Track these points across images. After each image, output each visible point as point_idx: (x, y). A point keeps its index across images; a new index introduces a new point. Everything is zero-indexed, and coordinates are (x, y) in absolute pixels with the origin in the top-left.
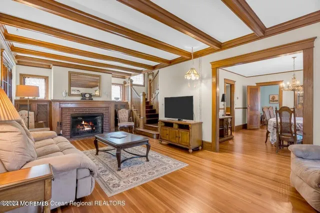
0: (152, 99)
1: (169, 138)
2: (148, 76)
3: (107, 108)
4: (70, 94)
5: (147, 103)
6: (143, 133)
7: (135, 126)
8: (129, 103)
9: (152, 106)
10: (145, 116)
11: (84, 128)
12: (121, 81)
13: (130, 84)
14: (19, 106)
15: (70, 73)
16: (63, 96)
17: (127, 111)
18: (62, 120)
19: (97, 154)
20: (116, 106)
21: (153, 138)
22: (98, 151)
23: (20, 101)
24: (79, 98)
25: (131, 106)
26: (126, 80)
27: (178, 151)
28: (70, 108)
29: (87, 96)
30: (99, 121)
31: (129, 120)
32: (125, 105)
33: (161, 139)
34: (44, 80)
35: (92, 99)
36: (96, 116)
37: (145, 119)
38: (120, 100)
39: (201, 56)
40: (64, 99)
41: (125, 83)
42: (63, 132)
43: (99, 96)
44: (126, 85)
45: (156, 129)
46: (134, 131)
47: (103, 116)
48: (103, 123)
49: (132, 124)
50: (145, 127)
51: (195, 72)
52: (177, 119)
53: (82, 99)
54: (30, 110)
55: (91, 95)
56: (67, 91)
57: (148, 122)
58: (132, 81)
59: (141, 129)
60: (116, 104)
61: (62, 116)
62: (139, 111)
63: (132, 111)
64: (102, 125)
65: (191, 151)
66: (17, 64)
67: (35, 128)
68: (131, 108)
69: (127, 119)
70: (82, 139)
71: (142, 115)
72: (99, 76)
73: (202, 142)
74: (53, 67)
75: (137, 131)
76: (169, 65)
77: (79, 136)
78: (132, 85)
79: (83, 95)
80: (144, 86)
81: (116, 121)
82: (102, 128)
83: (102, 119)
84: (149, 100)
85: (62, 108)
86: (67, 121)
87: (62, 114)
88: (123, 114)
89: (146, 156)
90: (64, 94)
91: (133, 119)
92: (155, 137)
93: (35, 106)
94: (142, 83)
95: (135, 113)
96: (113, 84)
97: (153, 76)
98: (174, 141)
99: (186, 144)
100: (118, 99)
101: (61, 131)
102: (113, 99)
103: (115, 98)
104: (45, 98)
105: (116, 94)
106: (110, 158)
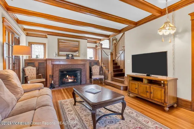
0: (116, 58)
1: (138, 92)
2: (113, 41)
3: (84, 65)
4: (59, 55)
5: (113, 61)
6: (111, 85)
7: (105, 78)
8: (100, 61)
9: (117, 63)
10: (112, 71)
11: (68, 80)
12: (94, 45)
13: (100, 47)
14: (27, 64)
15: (58, 40)
16: (54, 56)
17: (98, 67)
18: (53, 73)
19: (75, 104)
20: (90, 63)
21: (120, 89)
22: (75, 102)
23: (28, 60)
24: (65, 58)
25: (101, 63)
26: (97, 44)
27: (152, 108)
28: (58, 65)
29: (70, 56)
30: (79, 74)
31: (100, 74)
32: (97, 63)
33: (129, 92)
34: (43, 46)
35: (74, 58)
36: (77, 71)
37: (113, 74)
38: (93, 59)
39: (174, 10)
40: (55, 58)
41: (96, 46)
42: (54, 82)
43: (78, 56)
44: (97, 48)
45: (122, 82)
46: (104, 82)
47: (81, 71)
48: (81, 76)
49: (103, 77)
50: (112, 80)
51: (171, 25)
52: (146, 75)
53: (67, 58)
54: (34, 66)
55: (72, 55)
56: (57, 53)
57: (115, 76)
58: (101, 45)
59: (109, 81)
60: (90, 62)
61: (53, 71)
62: (107, 67)
63: (102, 67)
64: (81, 77)
65: (167, 109)
66: (26, 36)
67: (37, 79)
68: (101, 65)
69: (98, 73)
70: (67, 87)
71: (110, 70)
72: (78, 42)
73: (178, 99)
74: (48, 36)
75: (106, 83)
76: (135, 27)
77: (64, 85)
78: (101, 48)
79: (67, 55)
80: (110, 49)
81: (91, 75)
82: (81, 80)
83: (81, 73)
84: (114, 59)
85: (53, 65)
86: (57, 74)
87: (53, 69)
88: (96, 69)
89: (122, 114)
90: (54, 55)
91: (103, 73)
92: (122, 88)
93: (37, 64)
94: (108, 47)
95: (104, 68)
96: (88, 47)
97: (116, 41)
98: (145, 96)
99: (161, 101)
100: (92, 58)
101: (53, 81)
102: (88, 58)
103: (90, 58)
104: (44, 58)
105: (90, 54)
106: (85, 110)
